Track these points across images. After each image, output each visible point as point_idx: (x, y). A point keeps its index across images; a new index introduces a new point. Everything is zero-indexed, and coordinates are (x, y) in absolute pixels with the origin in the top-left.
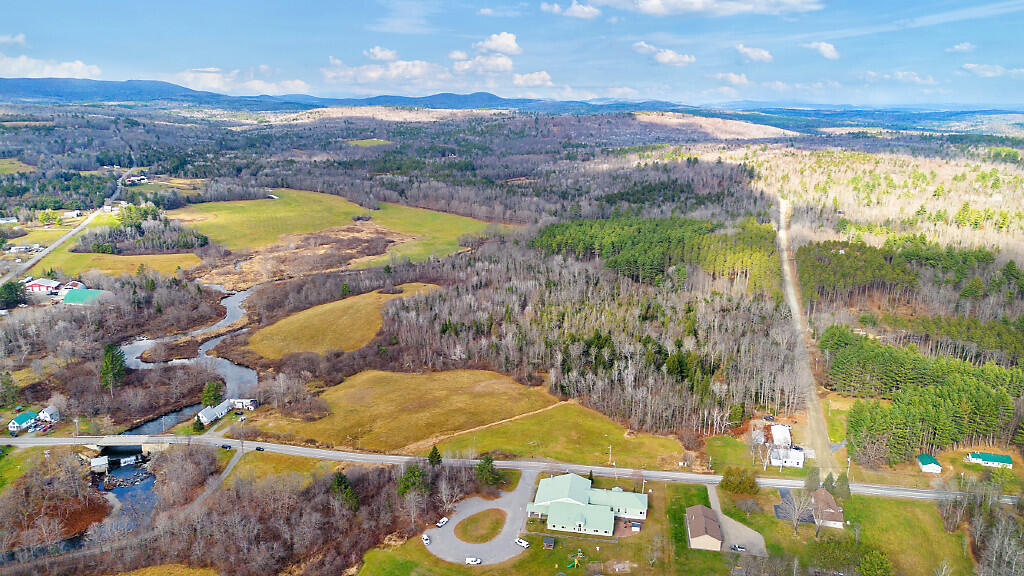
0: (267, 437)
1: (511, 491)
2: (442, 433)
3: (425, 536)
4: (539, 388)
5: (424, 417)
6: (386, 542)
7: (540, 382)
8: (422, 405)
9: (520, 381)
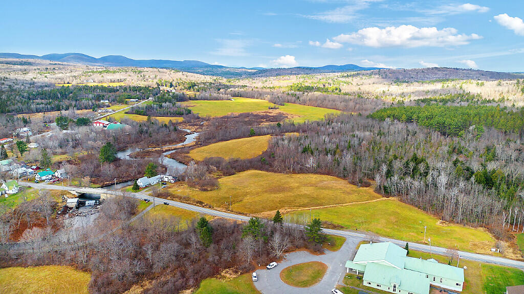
0: (173, 197)
1: (334, 251)
2: (290, 207)
3: (254, 274)
4: (368, 188)
5: (280, 196)
6: (222, 274)
7: (367, 185)
8: (279, 189)
9: (353, 183)
